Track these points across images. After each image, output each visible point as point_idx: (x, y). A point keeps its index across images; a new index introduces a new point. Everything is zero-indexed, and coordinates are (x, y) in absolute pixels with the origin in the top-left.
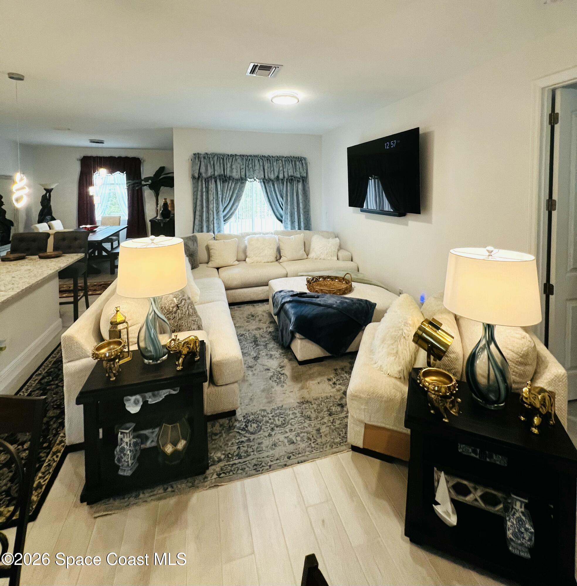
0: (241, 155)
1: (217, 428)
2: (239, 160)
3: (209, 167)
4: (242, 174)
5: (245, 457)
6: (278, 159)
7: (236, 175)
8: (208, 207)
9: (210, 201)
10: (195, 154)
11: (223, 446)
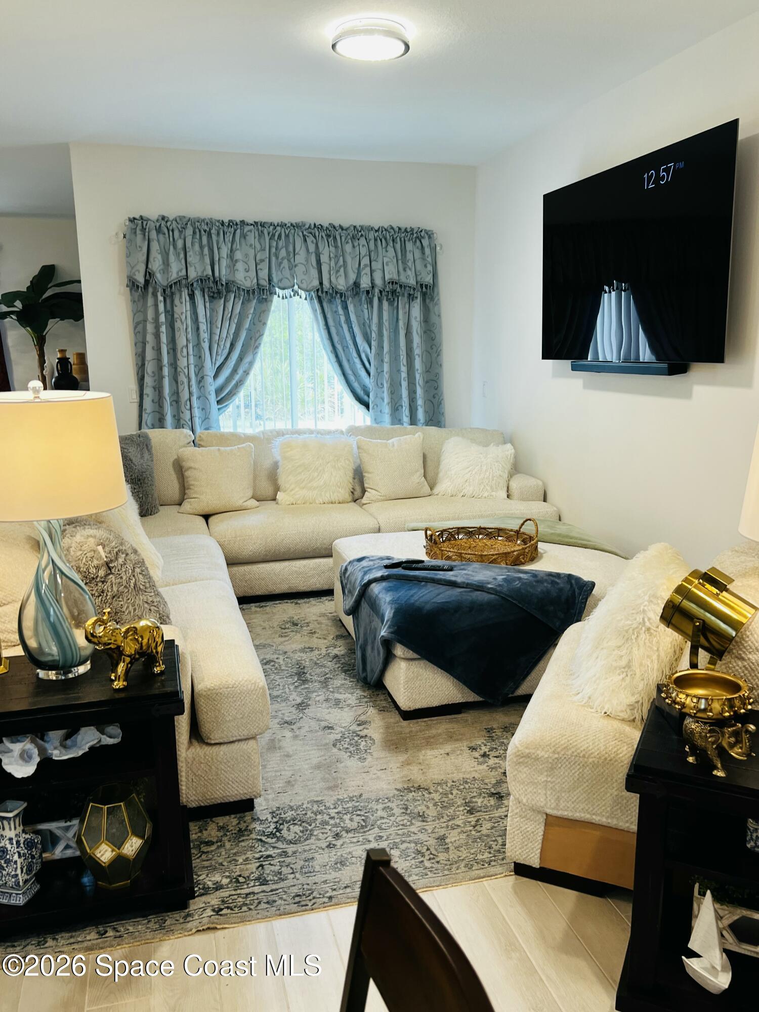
0: (256, 223)
1: (212, 831)
2: (252, 238)
3: (172, 258)
4: (261, 274)
5: (276, 883)
6: (357, 233)
7: (244, 277)
8: (174, 365)
9: (179, 347)
10: (132, 220)
11: (225, 863)
